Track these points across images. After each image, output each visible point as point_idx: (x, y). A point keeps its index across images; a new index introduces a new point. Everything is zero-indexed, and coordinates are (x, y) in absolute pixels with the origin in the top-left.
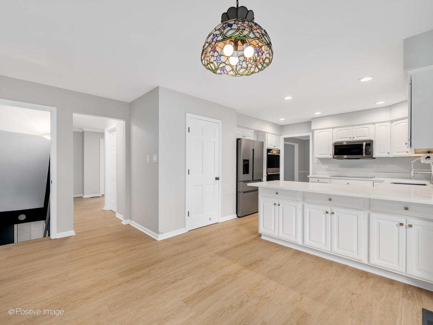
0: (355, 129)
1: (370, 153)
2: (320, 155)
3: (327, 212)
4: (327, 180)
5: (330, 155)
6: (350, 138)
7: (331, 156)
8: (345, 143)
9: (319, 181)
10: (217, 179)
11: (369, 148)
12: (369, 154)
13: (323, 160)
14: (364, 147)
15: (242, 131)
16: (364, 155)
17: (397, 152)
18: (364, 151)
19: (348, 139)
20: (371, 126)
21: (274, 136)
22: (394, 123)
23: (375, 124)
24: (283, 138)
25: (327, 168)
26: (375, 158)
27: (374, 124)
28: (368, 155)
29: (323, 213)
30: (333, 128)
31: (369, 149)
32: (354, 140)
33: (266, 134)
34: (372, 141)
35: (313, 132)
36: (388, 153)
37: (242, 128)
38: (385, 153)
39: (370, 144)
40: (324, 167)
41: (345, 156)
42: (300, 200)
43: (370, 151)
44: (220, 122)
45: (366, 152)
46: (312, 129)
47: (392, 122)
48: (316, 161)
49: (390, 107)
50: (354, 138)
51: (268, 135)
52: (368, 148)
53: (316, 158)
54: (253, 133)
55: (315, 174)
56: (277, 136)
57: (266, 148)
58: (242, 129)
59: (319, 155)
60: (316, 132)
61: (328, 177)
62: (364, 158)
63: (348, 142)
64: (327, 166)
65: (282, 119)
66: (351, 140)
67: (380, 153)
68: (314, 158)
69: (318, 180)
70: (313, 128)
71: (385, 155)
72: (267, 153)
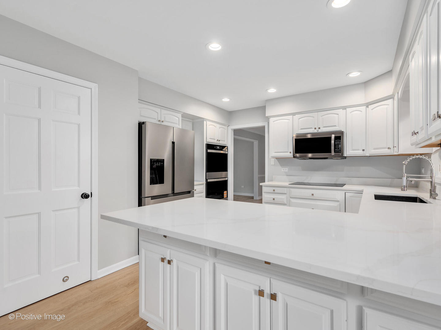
0: (322, 116)
1: (341, 151)
2: (277, 154)
3: (261, 293)
4: (285, 190)
5: (290, 153)
6: (315, 128)
7: (291, 155)
8: (309, 136)
9: (276, 192)
10: (85, 196)
11: (339, 142)
12: (339, 150)
13: (281, 161)
14: (333, 142)
15: (157, 113)
16: (333, 153)
17: (375, 149)
18: (333, 148)
19: (312, 131)
20: (341, 112)
21: (218, 126)
22: (371, 107)
23: (346, 109)
24: (232, 129)
25: (287, 171)
26: (345, 158)
27: (344, 108)
28: (337, 152)
29: (253, 292)
30: (294, 114)
31: (339, 144)
32: (320, 131)
33: (205, 122)
34: (342, 133)
35: (268, 119)
36: (363, 150)
37: (157, 107)
38: (358, 150)
39: (340, 136)
40: (282, 171)
41: (310, 155)
42: (208, 255)
43: (341, 148)
44: (94, 86)
45: (335, 148)
46: (266, 116)
47: (367, 105)
48: (273, 161)
49: (366, 84)
50: (319, 128)
51: (209, 123)
52: (337, 144)
53: (273, 157)
54: (181, 118)
55: (272, 181)
56: (223, 126)
57: (205, 143)
58: (158, 110)
59: (275, 152)
60: (271, 120)
61: (287, 184)
62: (332, 157)
63: (312, 134)
64: (286, 169)
65: (226, 100)
66: (316, 131)
67: (353, 150)
68: (270, 157)
69: (274, 190)
70: (267, 114)
71: (360, 153)
72: (207, 151)
